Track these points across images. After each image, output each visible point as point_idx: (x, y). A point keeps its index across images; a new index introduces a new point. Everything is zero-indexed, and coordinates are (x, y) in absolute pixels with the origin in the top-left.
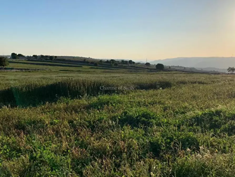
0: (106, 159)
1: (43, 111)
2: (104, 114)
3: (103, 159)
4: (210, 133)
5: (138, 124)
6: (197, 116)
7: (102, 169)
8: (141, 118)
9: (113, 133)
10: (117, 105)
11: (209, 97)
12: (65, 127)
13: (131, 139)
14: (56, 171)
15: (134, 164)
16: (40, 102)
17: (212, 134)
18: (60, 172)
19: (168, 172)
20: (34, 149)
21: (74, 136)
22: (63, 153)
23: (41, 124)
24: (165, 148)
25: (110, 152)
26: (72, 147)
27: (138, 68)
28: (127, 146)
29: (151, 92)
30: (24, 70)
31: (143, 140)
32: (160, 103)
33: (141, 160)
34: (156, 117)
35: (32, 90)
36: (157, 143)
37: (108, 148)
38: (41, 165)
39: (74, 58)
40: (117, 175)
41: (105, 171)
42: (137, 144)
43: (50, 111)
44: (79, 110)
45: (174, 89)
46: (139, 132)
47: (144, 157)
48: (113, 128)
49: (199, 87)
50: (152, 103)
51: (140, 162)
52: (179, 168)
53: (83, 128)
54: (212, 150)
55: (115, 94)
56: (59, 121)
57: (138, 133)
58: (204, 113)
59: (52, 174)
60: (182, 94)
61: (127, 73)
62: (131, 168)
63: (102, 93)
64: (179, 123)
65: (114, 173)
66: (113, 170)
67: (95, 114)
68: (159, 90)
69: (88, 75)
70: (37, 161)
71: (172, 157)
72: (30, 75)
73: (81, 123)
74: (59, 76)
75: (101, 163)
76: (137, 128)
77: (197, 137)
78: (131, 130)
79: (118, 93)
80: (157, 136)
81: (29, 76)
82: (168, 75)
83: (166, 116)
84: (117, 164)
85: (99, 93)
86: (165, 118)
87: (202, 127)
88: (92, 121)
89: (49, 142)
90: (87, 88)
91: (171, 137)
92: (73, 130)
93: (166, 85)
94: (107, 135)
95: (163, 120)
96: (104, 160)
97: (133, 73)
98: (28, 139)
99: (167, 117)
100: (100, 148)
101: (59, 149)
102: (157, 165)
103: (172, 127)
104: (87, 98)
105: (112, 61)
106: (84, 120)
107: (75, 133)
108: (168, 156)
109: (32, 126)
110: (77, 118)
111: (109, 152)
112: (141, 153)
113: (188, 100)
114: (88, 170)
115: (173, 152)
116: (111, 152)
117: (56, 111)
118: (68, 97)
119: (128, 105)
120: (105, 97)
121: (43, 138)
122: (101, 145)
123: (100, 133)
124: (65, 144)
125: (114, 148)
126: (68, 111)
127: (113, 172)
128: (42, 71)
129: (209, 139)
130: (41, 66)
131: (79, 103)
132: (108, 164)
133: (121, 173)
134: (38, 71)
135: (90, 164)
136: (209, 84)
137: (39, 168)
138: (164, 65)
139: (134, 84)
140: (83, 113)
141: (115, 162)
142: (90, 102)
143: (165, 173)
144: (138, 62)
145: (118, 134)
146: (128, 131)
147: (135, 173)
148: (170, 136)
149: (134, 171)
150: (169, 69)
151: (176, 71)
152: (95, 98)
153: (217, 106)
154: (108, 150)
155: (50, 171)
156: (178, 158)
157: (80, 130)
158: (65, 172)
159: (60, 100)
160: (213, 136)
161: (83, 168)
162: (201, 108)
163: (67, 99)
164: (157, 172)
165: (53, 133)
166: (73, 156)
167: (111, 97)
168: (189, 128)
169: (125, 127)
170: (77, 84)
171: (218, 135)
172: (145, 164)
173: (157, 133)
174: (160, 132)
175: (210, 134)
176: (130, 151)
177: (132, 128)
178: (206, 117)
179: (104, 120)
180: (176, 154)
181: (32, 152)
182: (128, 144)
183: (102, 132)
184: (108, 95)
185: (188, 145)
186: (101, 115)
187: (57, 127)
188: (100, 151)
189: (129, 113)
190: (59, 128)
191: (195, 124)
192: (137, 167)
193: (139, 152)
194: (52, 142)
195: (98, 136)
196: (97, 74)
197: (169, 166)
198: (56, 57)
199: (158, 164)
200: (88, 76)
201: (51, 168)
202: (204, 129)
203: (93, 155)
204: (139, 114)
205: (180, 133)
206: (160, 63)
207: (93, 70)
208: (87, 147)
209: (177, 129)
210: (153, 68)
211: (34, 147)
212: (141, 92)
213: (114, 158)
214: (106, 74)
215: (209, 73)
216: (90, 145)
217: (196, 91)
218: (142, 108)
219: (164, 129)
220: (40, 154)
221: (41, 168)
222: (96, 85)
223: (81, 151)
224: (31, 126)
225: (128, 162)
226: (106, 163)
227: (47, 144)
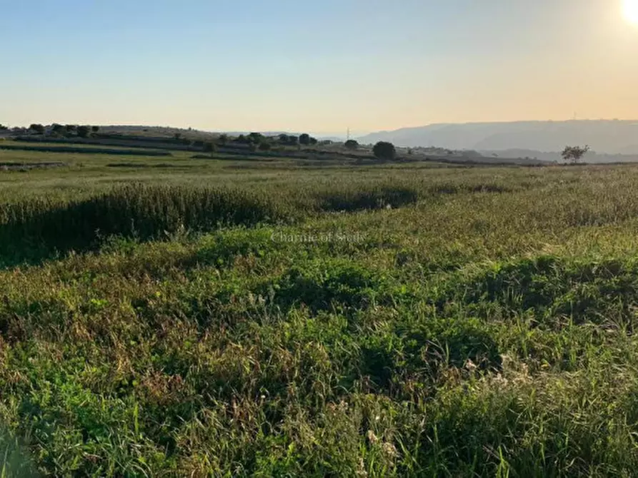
0: (242, 400)
1: (61, 277)
2: (233, 279)
3: (234, 401)
4: (525, 318)
5: (329, 302)
6: (489, 276)
7: (231, 429)
8: (336, 287)
9: (259, 327)
10: (269, 253)
11: (518, 226)
12: (123, 316)
13: (310, 343)
14: (98, 440)
15: (319, 411)
16: (52, 251)
17: (531, 321)
18: (107, 442)
19: (415, 427)
20: (34, 382)
21: (148, 342)
22: (117, 390)
23: (54, 312)
24: (403, 362)
25: (253, 381)
26: (142, 372)
27: (325, 156)
28: (299, 361)
29: (363, 216)
30: (6, 168)
31: (345, 343)
32: (386, 243)
33: (339, 398)
34: (377, 281)
35: (27, 218)
36: (383, 351)
37: (248, 369)
38: (54, 424)
39: (145, 130)
40: (273, 443)
41: (238, 434)
42: (326, 355)
43: (80, 276)
44: (163, 270)
45: (422, 208)
46: (334, 324)
47: (348, 389)
48: (259, 315)
49: (490, 200)
50: (366, 245)
51: (338, 403)
52: (445, 415)
53: (176, 319)
54: (533, 364)
55: (264, 225)
56: (105, 301)
57: (330, 325)
58: (506, 265)
59: (86, 450)
60: (445, 221)
61: (295, 169)
62: (313, 422)
63: (228, 223)
64: (440, 294)
65: (265, 438)
66: (260, 430)
67: (208, 279)
68: (383, 211)
69: (187, 176)
70: (43, 414)
71: (424, 387)
72: (23, 181)
73: (168, 306)
74: (107, 181)
75: (228, 413)
76: (327, 311)
77: (491, 331)
78: (311, 318)
79: (272, 223)
80: (383, 332)
81: (21, 184)
82: (407, 171)
83: (405, 277)
84: (273, 412)
85: (218, 223)
86: (403, 282)
87: (502, 304)
88: (199, 299)
89: (79, 362)
90: (184, 209)
91: (421, 332)
92: (145, 325)
93: (402, 197)
94: (244, 336)
95: (397, 290)
96: (235, 404)
97: (312, 169)
98: (15, 354)
99: (407, 282)
100: (224, 372)
101: (108, 377)
102: (383, 409)
103: (421, 307)
104: (185, 237)
105: (253, 138)
106: (178, 298)
107: (151, 334)
108: (413, 384)
109: (30, 319)
110: (157, 292)
111: (249, 381)
112: (338, 380)
113: (461, 236)
114: (188, 434)
115: (427, 373)
116: (256, 381)
117: (97, 274)
118: (132, 237)
119: (300, 252)
120: (236, 234)
121: (61, 349)
122: (228, 362)
123: (222, 330)
124: (122, 365)
125: (262, 368)
126: (132, 275)
127: (261, 435)
128: (58, 169)
129: (524, 334)
130: (54, 154)
131: (163, 251)
132: (247, 414)
133: (285, 438)
134: (46, 169)
135: (196, 416)
136: (516, 191)
137: (49, 434)
138: (395, 144)
139: (316, 196)
140: (174, 277)
141: (266, 406)
142: (193, 249)
143: (409, 430)
144: (323, 140)
145: (275, 332)
146: (301, 320)
147: (322, 435)
148: (417, 330)
149: (322, 430)
150: (409, 157)
151: (428, 159)
152: (209, 237)
153: (540, 247)
154: (247, 375)
155: (81, 442)
156: (443, 388)
157: (168, 325)
158: (123, 442)
159: (110, 245)
160: (534, 325)
161: (175, 429)
162: (499, 255)
163: (128, 241)
164: (384, 429)
165: (88, 335)
166: (146, 396)
167: (254, 232)
168: (469, 306)
169: (293, 311)
170: (155, 199)
171: (548, 323)
172: (351, 409)
173: (383, 325)
174: (390, 322)
175: (526, 322)
176: (309, 375)
177: (313, 314)
178: (513, 276)
179: (233, 295)
180: (436, 379)
181: (27, 390)
182: (302, 356)
183: (230, 327)
184: (245, 227)
185: (467, 353)
186: (225, 283)
187: (101, 318)
188: (223, 378)
189: (303, 275)
190: (107, 322)
191: (483, 297)
192: (330, 418)
193: (333, 377)
194: (87, 360)
195: (217, 338)
196: (213, 172)
197: (418, 411)
198: (95, 128)
199: (387, 408)
200: (189, 179)
201: (82, 432)
202: (509, 309)
203: (203, 391)
204: (330, 276)
205: (443, 320)
206: (384, 141)
207: (202, 162)
208: (187, 370)
209: (437, 312)
210: (367, 154)
211: (33, 377)
212: (334, 217)
213: (263, 397)
214: (237, 173)
215: (513, 164)
216: (196, 364)
217: (482, 209)
218: (339, 260)
219: (401, 314)
220: (50, 394)
221: (54, 434)
222: (211, 202)
223: (169, 381)
224: (26, 318)
225: (303, 407)
226: (240, 413)
227: (73, 367)
